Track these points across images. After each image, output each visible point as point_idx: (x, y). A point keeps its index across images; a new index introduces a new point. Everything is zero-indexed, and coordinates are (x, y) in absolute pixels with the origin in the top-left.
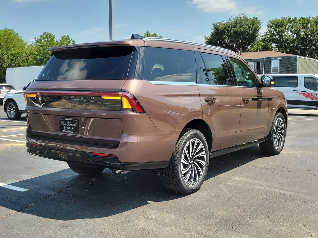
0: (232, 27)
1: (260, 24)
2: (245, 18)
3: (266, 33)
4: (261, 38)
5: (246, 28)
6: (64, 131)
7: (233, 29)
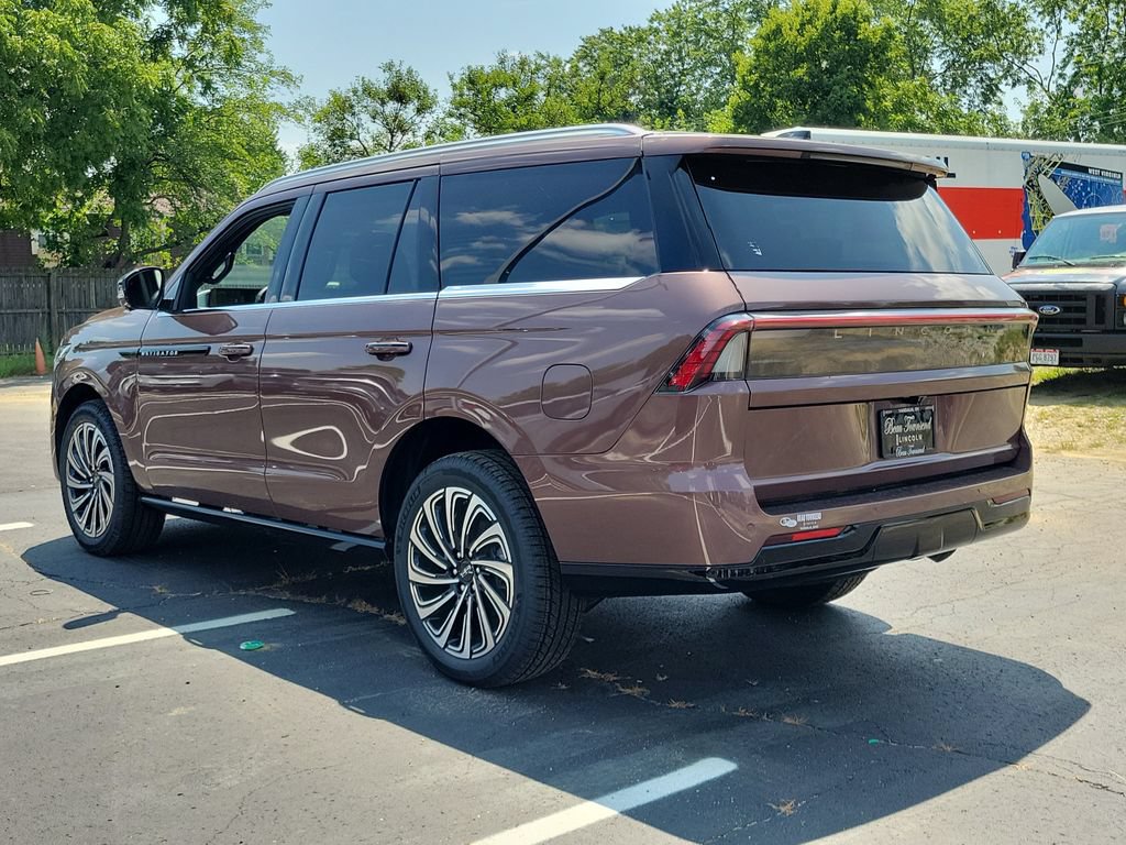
6: (900, 453)
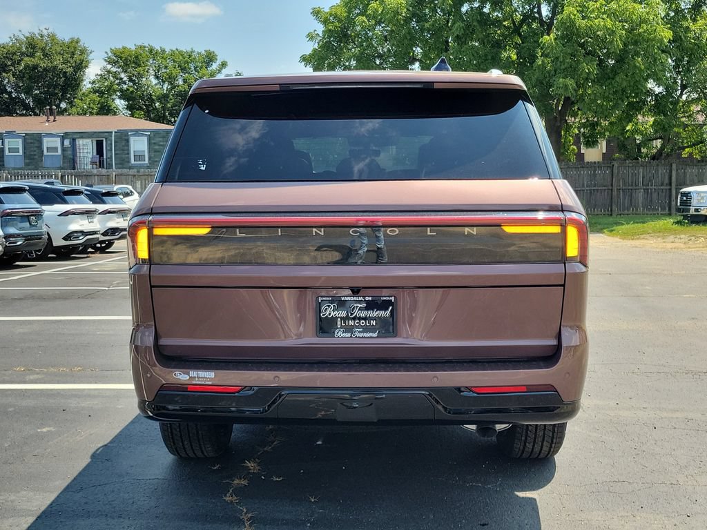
0: (22, 54)
1: (88, 55)
2: (52, 37)
3: (101, 75)
4: (90, 86)
5: (58, 62)
6: (339, 333)
7: (26, 59)
